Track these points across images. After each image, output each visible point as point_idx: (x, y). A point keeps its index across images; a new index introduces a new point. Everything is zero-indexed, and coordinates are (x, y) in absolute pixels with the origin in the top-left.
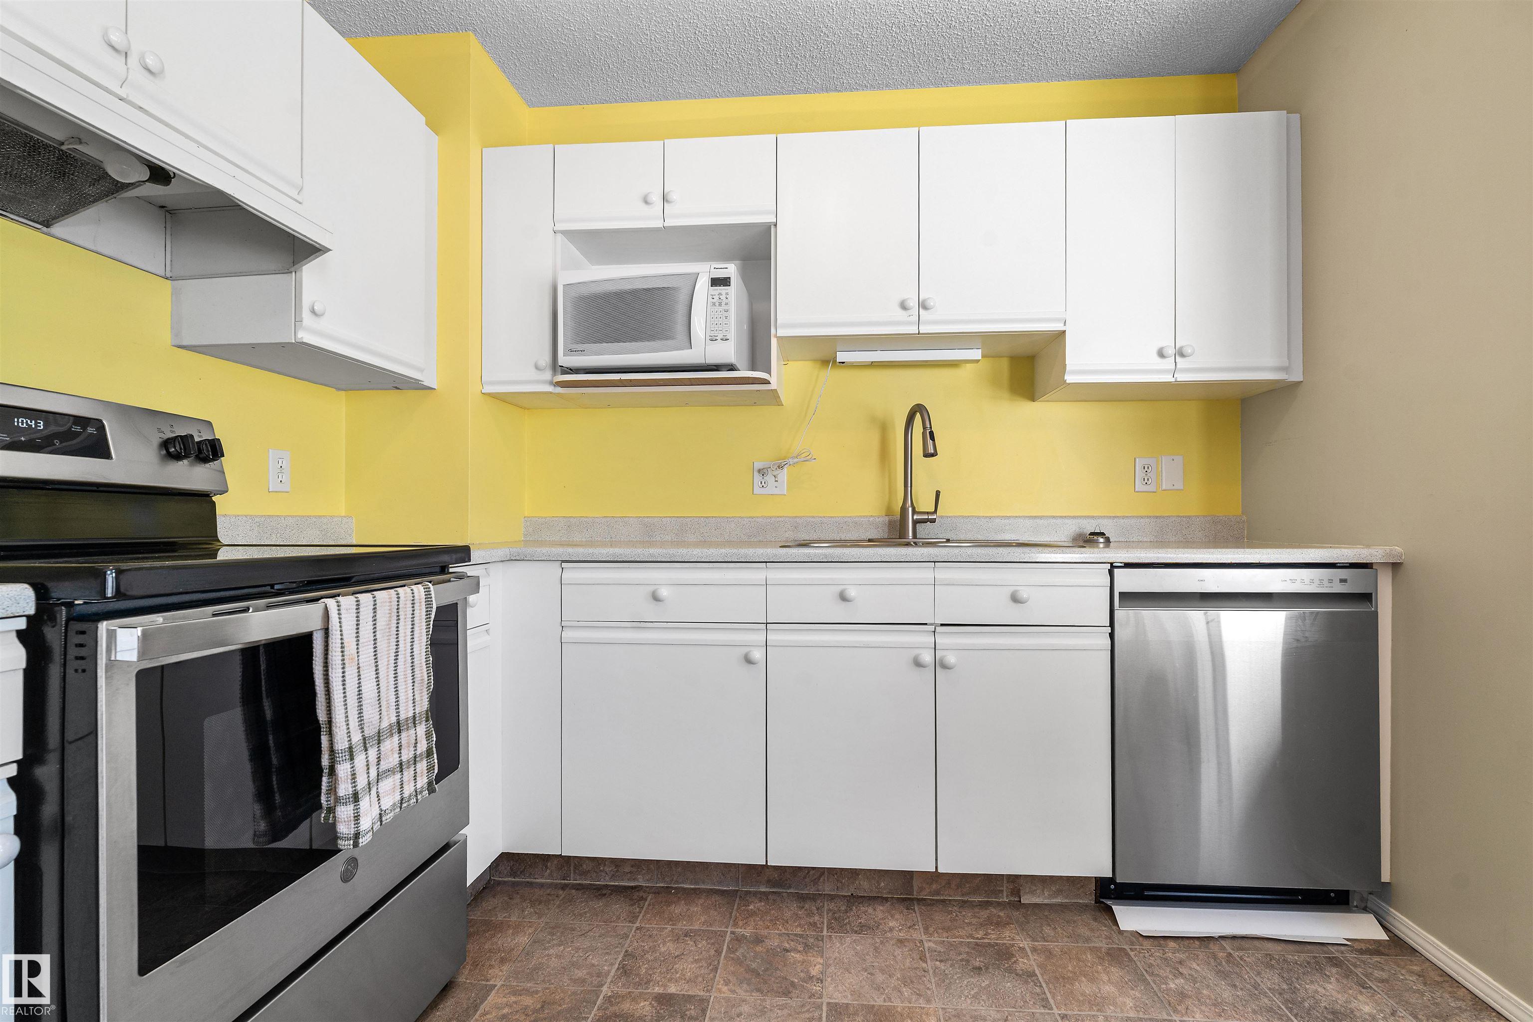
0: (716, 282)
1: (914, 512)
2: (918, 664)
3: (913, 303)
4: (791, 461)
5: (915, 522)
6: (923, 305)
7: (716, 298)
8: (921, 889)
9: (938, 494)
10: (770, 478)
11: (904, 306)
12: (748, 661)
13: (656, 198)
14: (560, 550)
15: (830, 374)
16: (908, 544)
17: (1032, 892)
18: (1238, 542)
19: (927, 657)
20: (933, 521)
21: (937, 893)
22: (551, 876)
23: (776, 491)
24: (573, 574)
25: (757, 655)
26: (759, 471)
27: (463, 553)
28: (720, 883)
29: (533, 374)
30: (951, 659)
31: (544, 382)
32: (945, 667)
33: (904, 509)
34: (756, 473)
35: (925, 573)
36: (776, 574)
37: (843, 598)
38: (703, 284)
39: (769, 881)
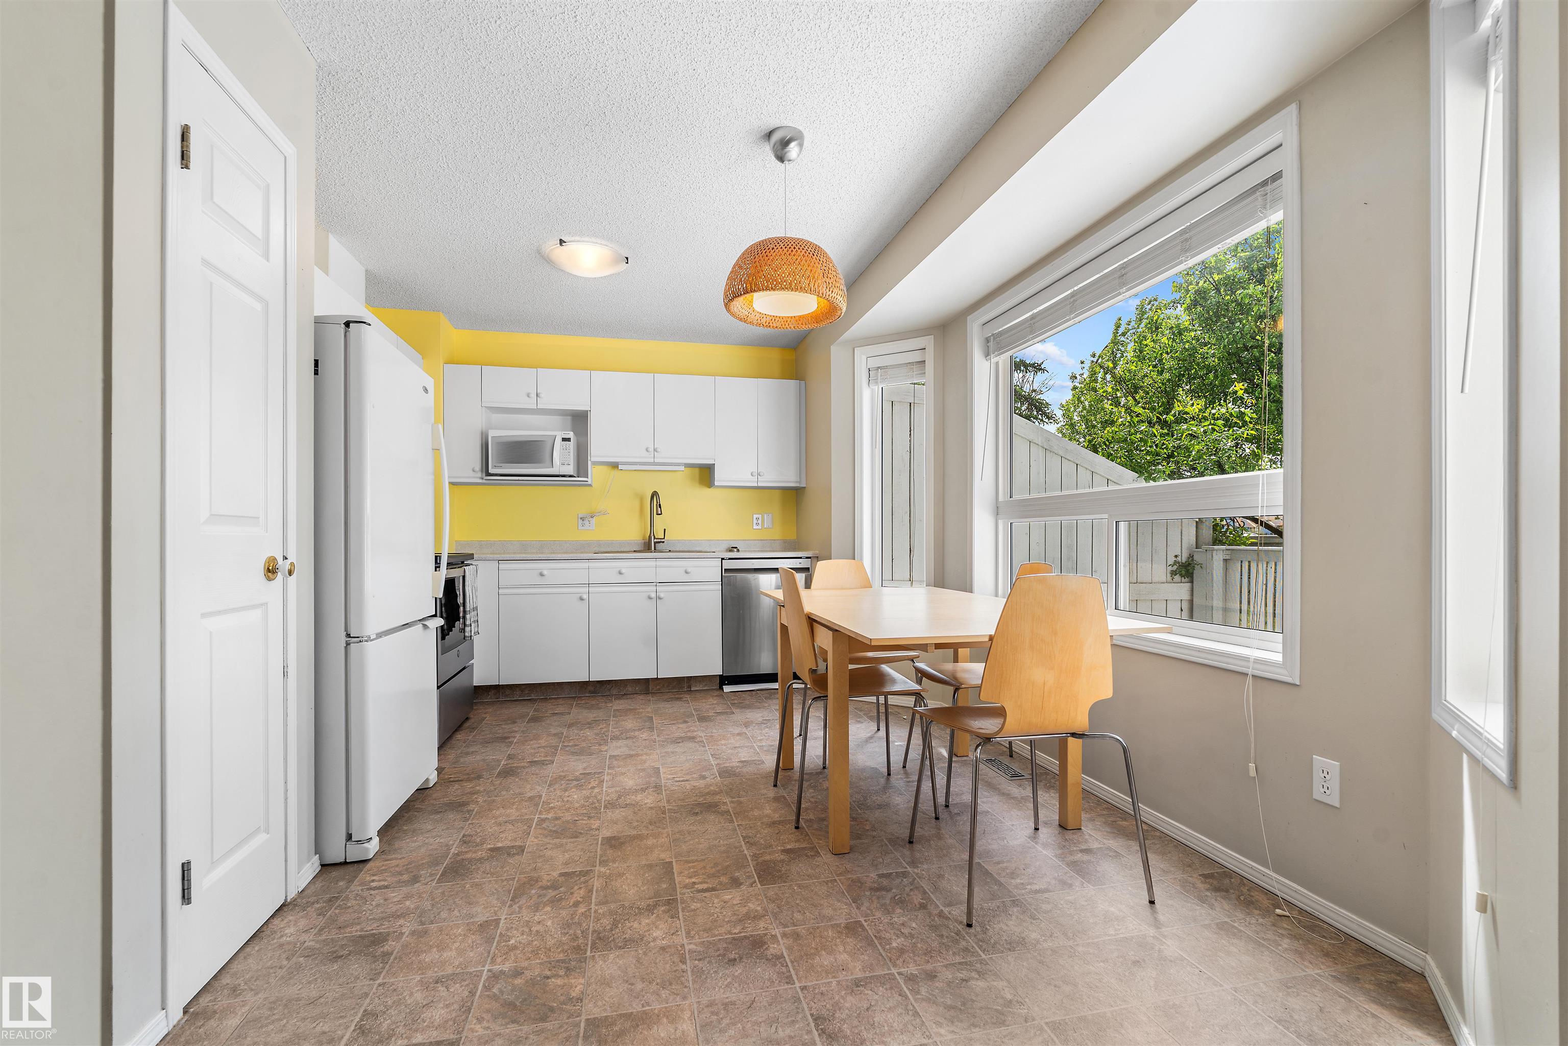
0: (564, 440)
1: (654, 538)
2: (650, 598)
3: (651, 449)
4: (597, 514)
5: (655, 543)
6: (655, 450)
7: (564, 446)
8: (653, 689)
9: (665, 530)
10: (586, 522)
11: (647, 450)
12: (581, 599)
13: (534, 396)
14: (498, 556)
15: (615, 473)
16: (651, 552)
17: (696, 686)
18: (794, 550)
19: (653, 595)
20: (663, 542)
21: (659, 689)
22: (491, 698)
23: (590, 528)
24: (503, 566)
25: (585, 596)
26: (581, 518)
27: (471, 557)
28: (569, 694)
29: (472, 474)
30: (662, 595)
31: (477, 477)
32: (660, 598)
33: (650, 537)
34: (579, 519)
35: (652, 563)
36: (593, 564)
37: (620, 573)
38: (558, 441)
39: (589, 692)
